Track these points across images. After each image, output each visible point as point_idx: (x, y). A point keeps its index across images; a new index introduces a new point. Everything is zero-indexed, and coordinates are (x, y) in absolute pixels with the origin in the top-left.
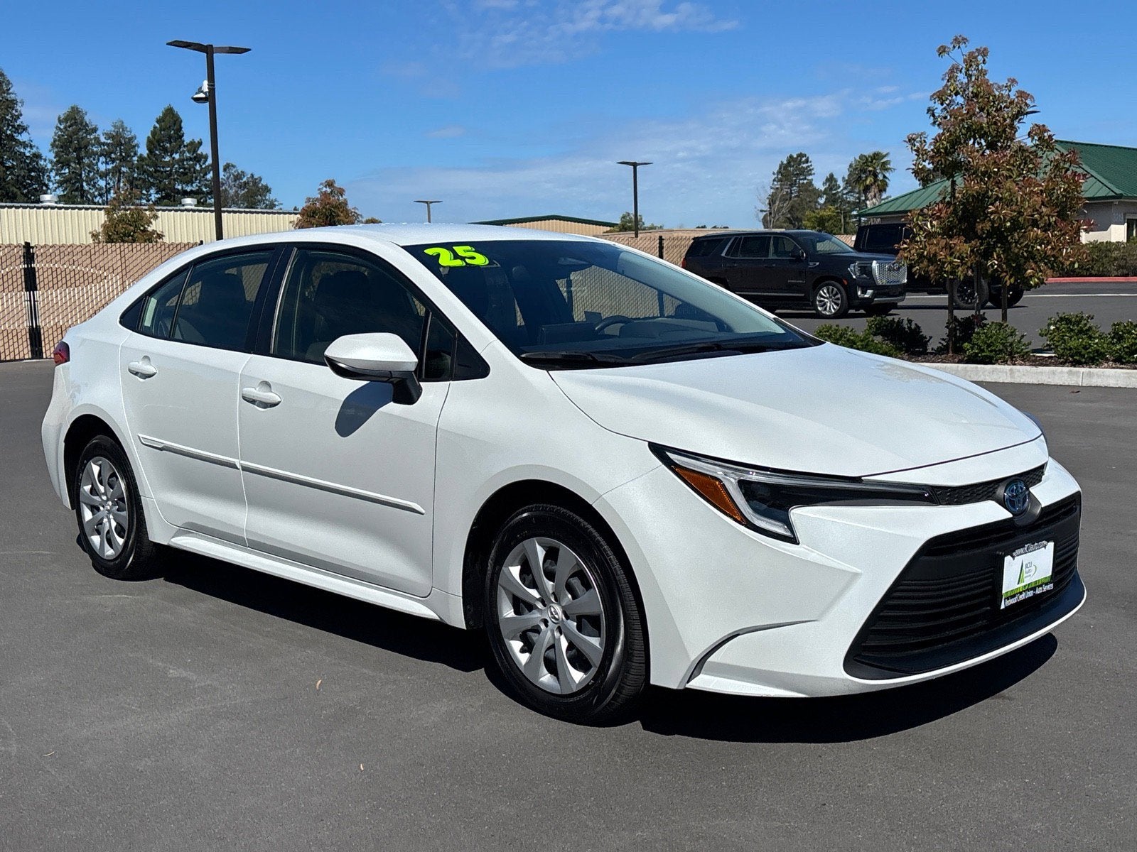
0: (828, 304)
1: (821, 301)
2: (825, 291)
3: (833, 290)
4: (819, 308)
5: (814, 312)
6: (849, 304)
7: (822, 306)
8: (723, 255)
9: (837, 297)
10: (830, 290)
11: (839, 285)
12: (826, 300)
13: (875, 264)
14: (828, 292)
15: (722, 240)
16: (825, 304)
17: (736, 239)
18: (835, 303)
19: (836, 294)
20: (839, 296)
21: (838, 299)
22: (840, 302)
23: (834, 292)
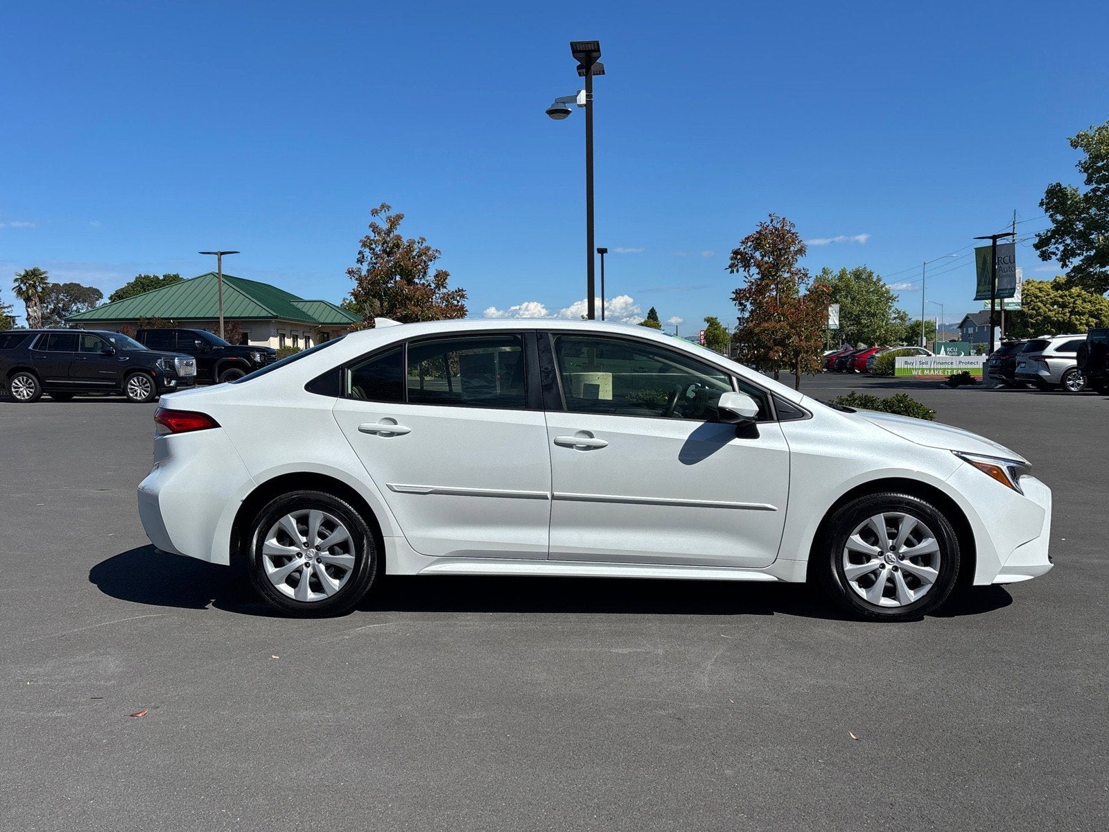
0: (139, 391)
1: (132, 389)
2: (136, 381)
3: (142, 380)
4: (131, 395)
5: (126, 397)
6: (157, 390)
7: (133, 393)
8: (30, 348)
9: (146, 385)
10: (140, 380)
11: (148, 376)
12: (136, 388)
13: (176, 360)
14: (139, 382)
15: (28, 335)
16: (136, 391)
17: (42, 335)
18: (145, 391)
19: (146, 383)
20: (148, 384)
21: (148, 387)
22: (149, 389)
23: (144, 382)
